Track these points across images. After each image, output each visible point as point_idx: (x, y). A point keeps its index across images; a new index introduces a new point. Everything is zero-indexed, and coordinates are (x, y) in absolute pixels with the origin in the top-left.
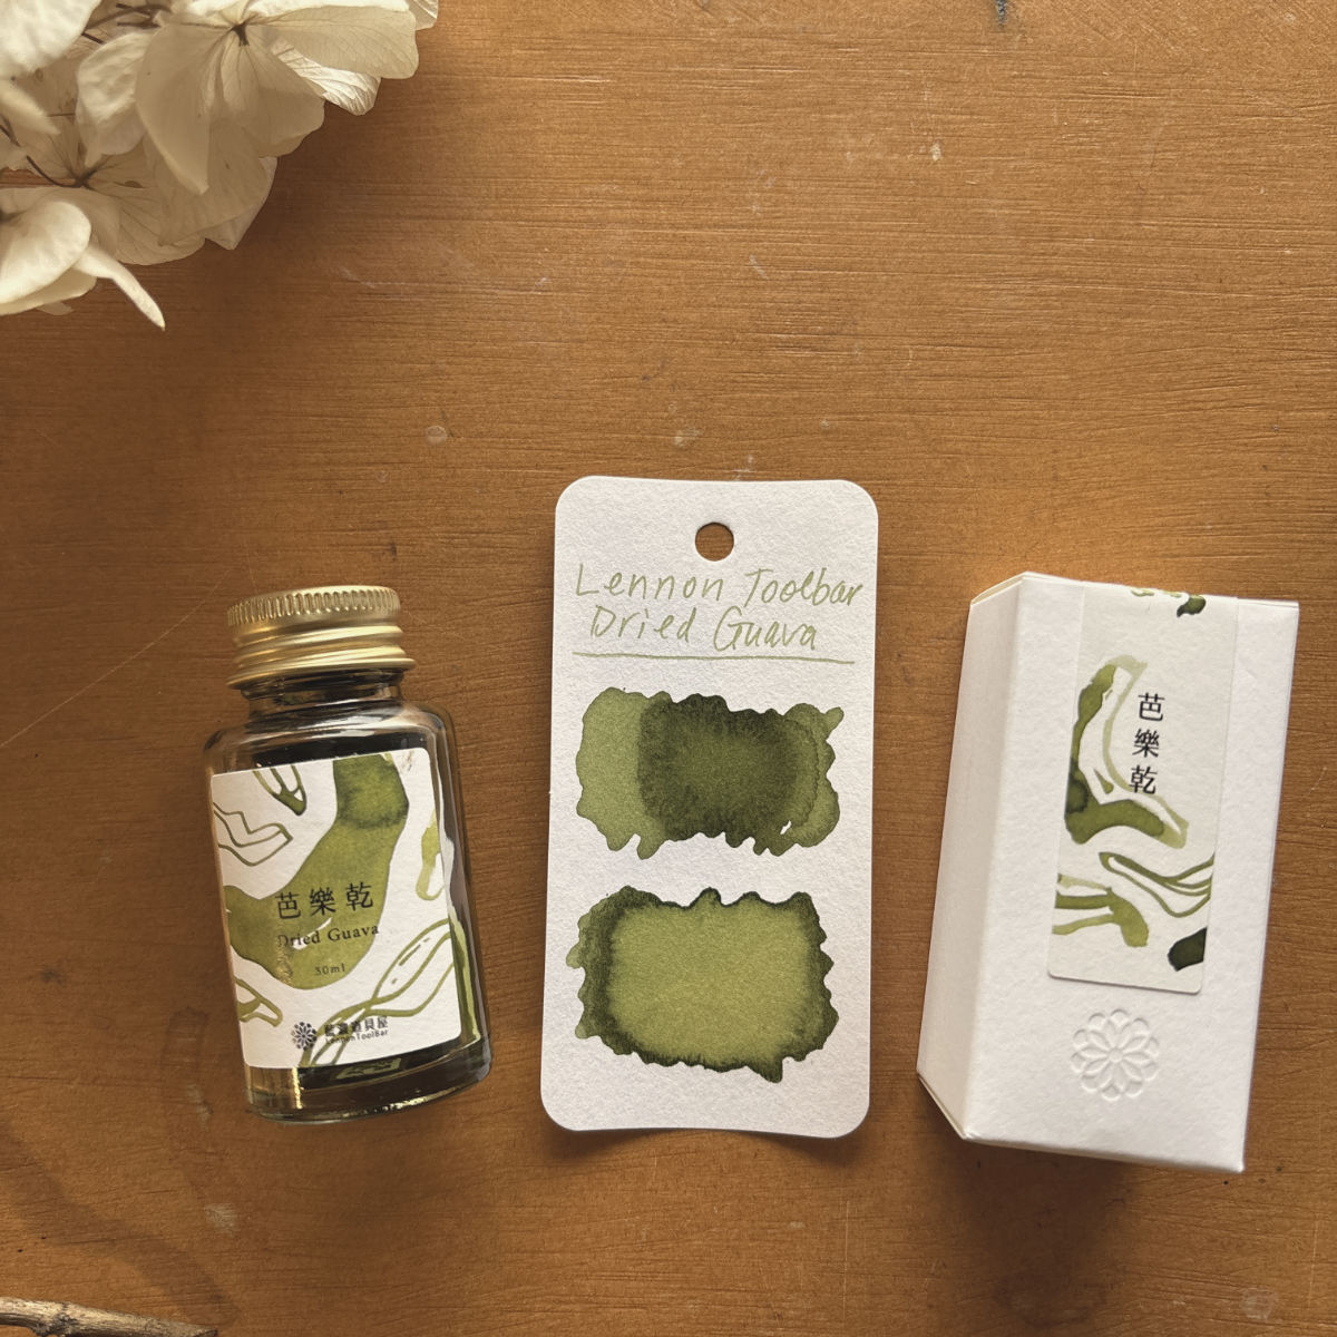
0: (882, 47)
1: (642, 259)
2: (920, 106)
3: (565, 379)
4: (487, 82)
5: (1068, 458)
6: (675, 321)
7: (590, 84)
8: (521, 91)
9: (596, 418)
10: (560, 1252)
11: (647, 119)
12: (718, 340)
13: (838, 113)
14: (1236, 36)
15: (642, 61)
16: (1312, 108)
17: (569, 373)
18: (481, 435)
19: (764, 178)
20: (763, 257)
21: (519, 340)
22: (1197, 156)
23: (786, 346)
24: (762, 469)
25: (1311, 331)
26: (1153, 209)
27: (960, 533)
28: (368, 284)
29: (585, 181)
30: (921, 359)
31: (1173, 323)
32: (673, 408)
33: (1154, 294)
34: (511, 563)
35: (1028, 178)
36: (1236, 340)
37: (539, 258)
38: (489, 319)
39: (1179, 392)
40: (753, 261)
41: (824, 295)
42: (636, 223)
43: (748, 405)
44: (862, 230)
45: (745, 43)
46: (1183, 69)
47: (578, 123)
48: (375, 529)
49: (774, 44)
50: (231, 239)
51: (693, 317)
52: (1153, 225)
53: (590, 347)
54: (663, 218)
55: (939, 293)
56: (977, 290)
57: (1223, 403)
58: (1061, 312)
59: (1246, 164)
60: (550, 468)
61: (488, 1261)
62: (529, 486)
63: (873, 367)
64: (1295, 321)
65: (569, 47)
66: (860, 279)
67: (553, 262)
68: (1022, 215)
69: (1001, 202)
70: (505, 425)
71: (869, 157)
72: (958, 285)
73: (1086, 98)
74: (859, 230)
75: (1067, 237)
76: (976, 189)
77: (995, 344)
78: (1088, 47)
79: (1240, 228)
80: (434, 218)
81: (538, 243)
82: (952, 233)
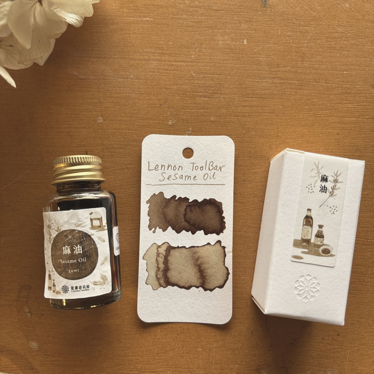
0: (230, 11)
1: (160, 71)
2: (241, 28)
3: (137, 104)
4: (117, 19)
5: (281, 130)
6: (169, 89)
7: (146, 20)
8: (126, 21)
9: (146, 116)
10: (131, 356)
11: (162, 31)
12: (181, 94)
13: (218, 30)
14: (332, 10)
15: (161, 14)
16: (353, 31)
17: (139, 103)
18: (112, 120)
19: (196, 48)
20: (195, 71)
21: (124, 93)
22: (320, 44)
23: (201, 96)
24: (194, 132)
25: (351, 95)
26: (307, 59)
27: (250, 151)
28: (81, 76)
29: (144, 48)
30: (240, 101)
31: (312, 92)
32: (169, 113)
33: (307, 84)
34: (121, 157)
35: (271, 50)
36: (330, 97)
37: (130, 70)
38: (116, 87)
39: (313, 112)
40: (192, 72)
41: (213, 82)
42: (159, 60)
43: (190, 114)
44: (224, 64)
45: (191, 9)
46: (316, 19)
47: (143, 31)
48: (82, 147)
49: (200, 10)
50: (41, 63)
51: (175, 87)
52: (307, 64)
53: (145, 95)
54: (166, 59)
55: (246, 82)
56: (256, 81)
57: (326, 115)
58: (280, 88)
59: (333, 47)
60: (133, 130)
61: (111, 359)
62: (126, 135)
63: (226, 103)
64: (347, 92)
65: (140, 9)
66: (223, 78)
67: (135, 71)
68: (270, 60)
69: (264, 56)
70: (120, 118)
71: (226, 42)
72: (251, 80)
73: (289, 27)
74: (223, 64)
75: (283, 67)
76: (256, 52)
77: (261, 97)
78: (289, 13)
79: (332, 65)
80: (101, 58)
81: (130, 65)
82: (250, 65)
